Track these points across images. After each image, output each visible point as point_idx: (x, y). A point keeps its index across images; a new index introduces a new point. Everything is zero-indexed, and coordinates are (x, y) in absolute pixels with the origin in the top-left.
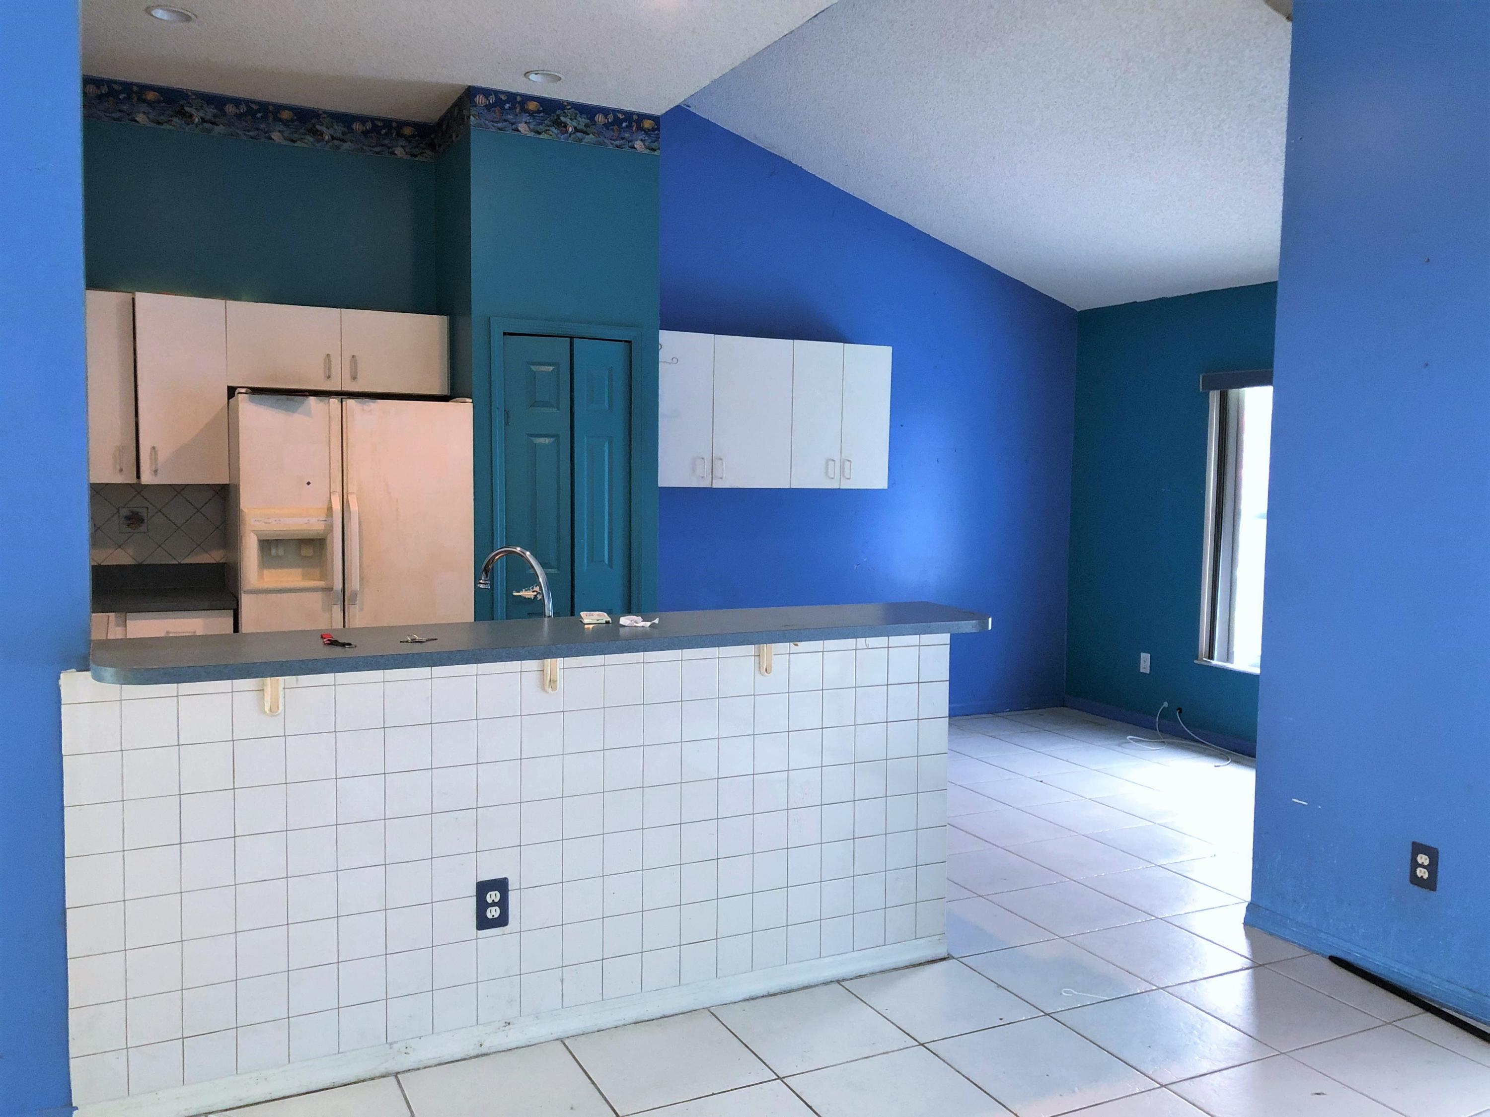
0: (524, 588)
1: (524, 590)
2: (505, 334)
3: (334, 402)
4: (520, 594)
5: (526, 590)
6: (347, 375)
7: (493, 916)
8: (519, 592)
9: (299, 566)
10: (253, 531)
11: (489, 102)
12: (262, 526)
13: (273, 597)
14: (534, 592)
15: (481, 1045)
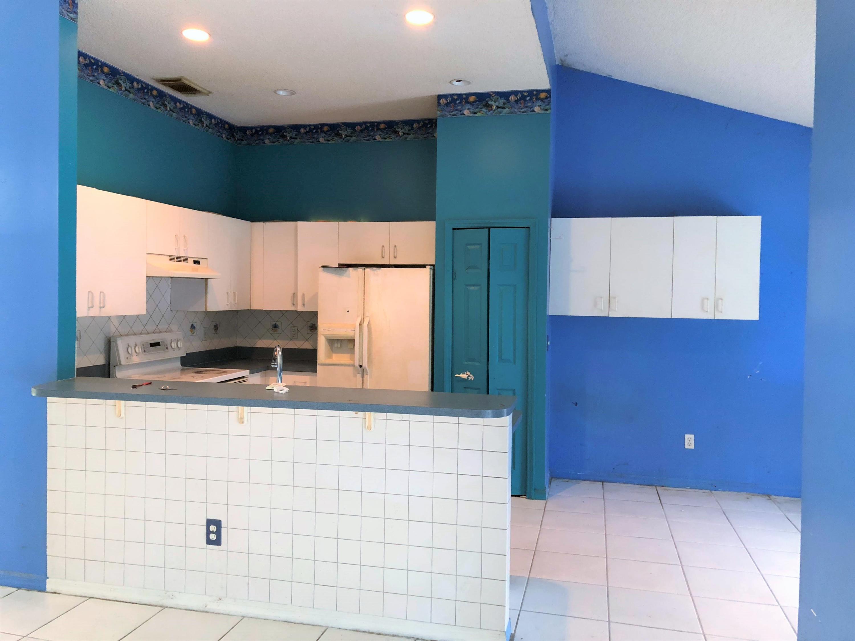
0: (462, 373)
1: (462, 374)
2: (454, 229)
3: (360, 270)
4: (460, 376)
5: (463, 374)
6: (392, 256)
7: (213, 539)
8: (459, 374)
9: (348, 353)
10: (323, 335)
11: (448, 102)
12: (327, 333)
13: (330, 367)
14: (467, 375)
15: (206, 606)
